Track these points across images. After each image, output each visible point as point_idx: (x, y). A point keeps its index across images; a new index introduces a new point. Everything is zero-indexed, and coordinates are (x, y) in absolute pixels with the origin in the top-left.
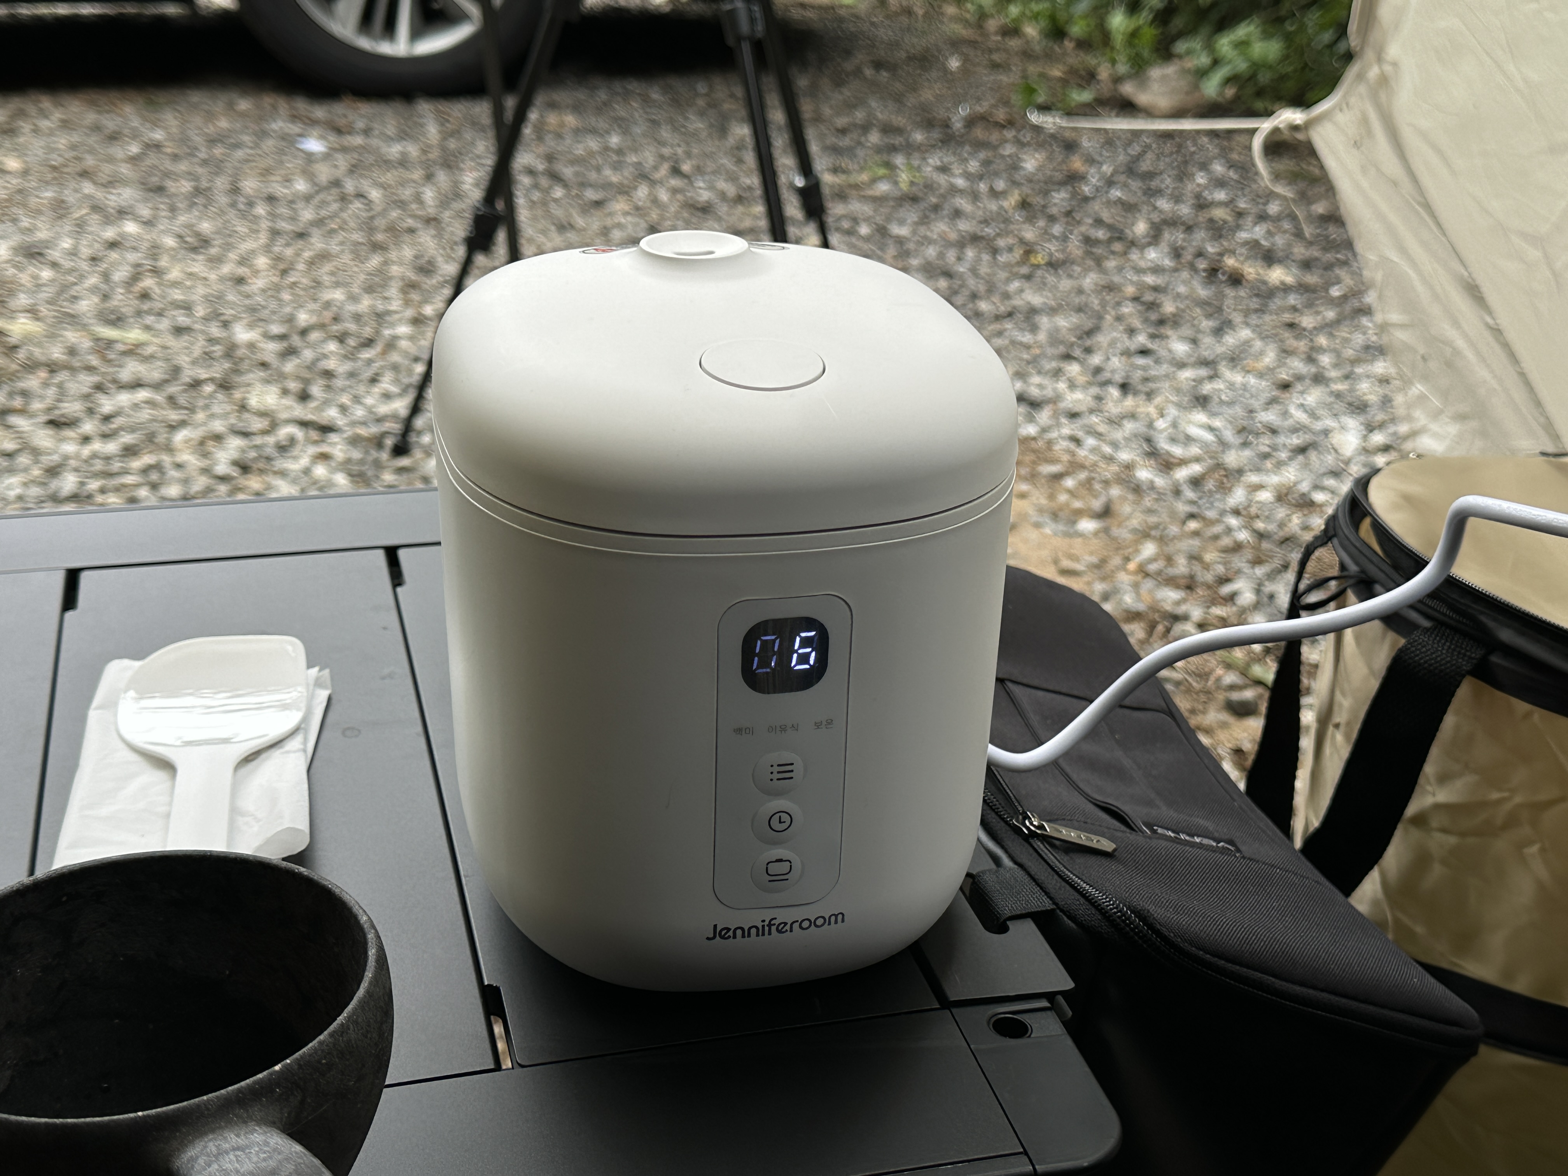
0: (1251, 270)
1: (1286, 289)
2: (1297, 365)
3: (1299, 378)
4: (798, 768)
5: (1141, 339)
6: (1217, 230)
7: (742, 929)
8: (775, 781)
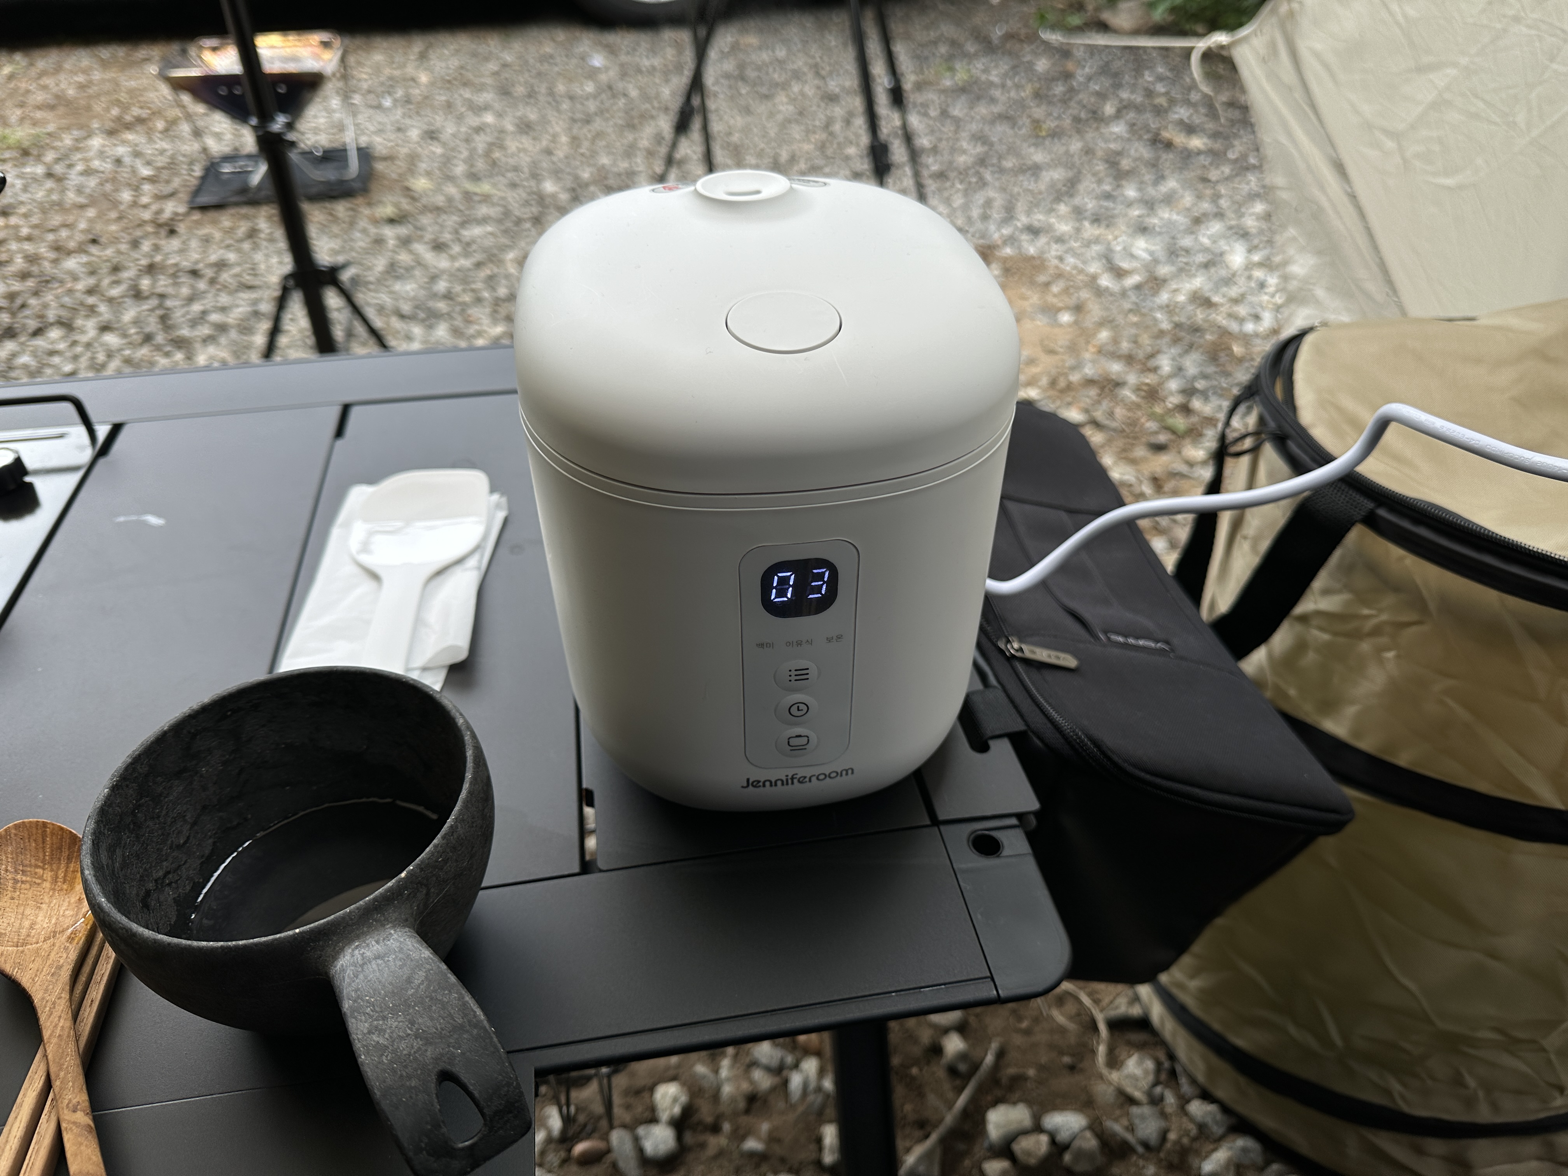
0: (1179, 139)
1: (1199, 153)
2: (1206, 206)
3: (1205, 215)
4: (813, 672)
5: (1107, 188)
6: (1159, 111)
7: (771, 782)
8: (793, 681)
